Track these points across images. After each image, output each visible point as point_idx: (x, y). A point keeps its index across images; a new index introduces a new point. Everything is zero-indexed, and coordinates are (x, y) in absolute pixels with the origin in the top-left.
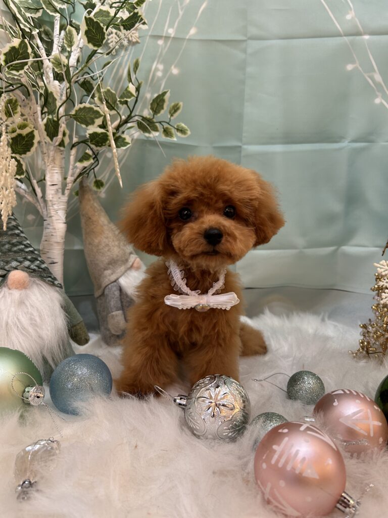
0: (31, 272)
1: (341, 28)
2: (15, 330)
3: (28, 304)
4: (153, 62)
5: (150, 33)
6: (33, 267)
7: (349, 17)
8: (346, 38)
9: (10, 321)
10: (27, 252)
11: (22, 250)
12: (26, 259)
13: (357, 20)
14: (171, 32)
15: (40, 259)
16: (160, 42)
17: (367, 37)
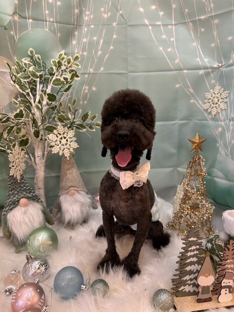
0: (29, 198)
1: (173, 67)
2: (23, 225)
3: (28, 213)
4: (83, 86)
5: (81, 72)
6: (30, 195)
7: (176, 61)
8: (175, 72)
9: (21, 221)
10: (27, 190)
11: (25, 189)
12: (27, 193)
13: (180, 63)
14: (91, 70)
15: (32, 191)
16: (86, 76)
17: (185, 71)
